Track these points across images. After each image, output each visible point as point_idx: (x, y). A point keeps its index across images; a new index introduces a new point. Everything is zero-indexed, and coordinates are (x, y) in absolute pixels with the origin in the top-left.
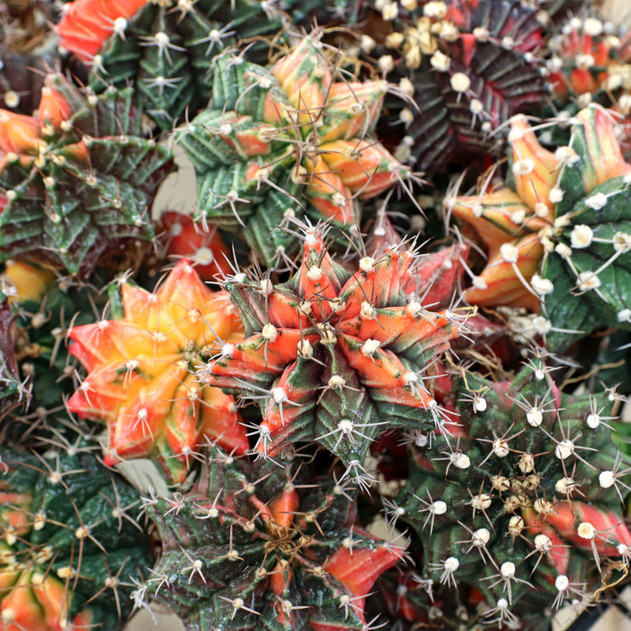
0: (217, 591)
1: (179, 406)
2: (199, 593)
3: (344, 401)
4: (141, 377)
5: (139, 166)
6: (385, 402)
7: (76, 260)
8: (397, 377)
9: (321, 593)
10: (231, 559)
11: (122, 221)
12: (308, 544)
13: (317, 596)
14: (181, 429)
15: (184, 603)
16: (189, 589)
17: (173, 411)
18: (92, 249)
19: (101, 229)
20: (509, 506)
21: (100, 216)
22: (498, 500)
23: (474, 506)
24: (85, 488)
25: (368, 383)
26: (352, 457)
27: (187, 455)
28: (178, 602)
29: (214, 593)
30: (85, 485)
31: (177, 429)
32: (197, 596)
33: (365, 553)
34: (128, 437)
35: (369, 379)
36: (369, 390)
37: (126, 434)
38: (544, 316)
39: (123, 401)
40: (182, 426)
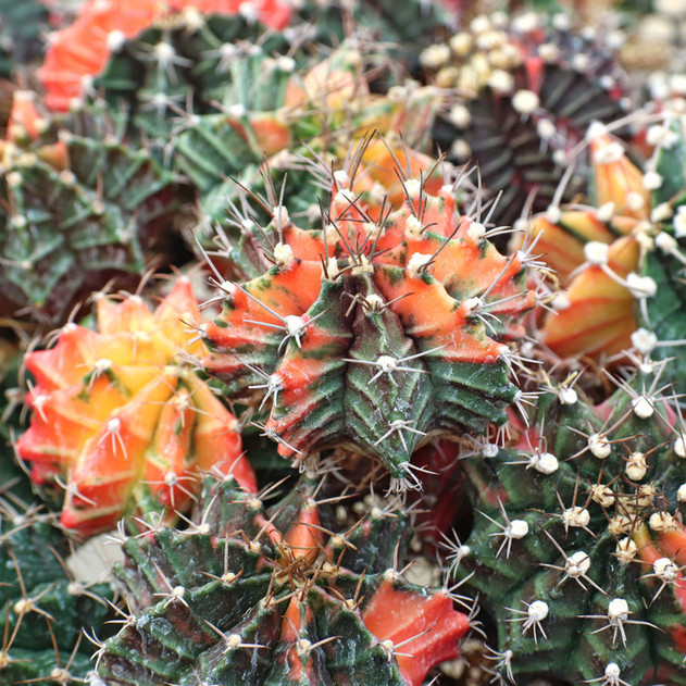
0: (206, 649)
1: (164, 426)
2: (179, 650)
3: (383, 332)
4: (115, 387)
5: (129, 184)
6: (439, 359)
7: (42, 286)
8: (455, 307)
9: (353, 644)
10: (226, 584)
11: (104, 240)
12: (336, 574)
13: (347, 648)
14: (166, 456)
15: (159, 672)
16: (166, 643)
17: (157, 437)
18: (63, 279)
19: (76, 254)
20: (615, 525)
21: (75, 235)
22: (600, 515)
23: (566, 522)
24: (35, 572)
25: (417, 330)
26: (394, 416)
27: (171, 484)
28: (149, 671)
29: (200, 651)
30: (35, 567)
31: (160, 457)
32: (177, 656)
33: (415, 602)
34: (93, 469)
35: (418, 324)
36: (419, 342)
37: (90, 464)
38: (647, 328)
39: (89, 431)
40: (166, 451)
